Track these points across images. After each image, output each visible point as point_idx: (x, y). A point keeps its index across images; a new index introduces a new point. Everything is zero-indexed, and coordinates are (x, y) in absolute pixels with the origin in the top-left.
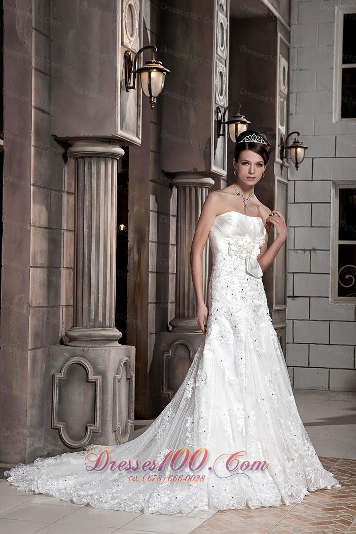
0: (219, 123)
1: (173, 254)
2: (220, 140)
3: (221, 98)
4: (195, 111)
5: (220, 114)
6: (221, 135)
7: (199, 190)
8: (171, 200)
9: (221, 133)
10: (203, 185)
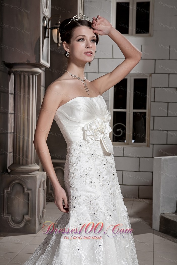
0: (45, 28)
1: (11, 119)
2: (46, 41)
3: (47, 10)
4: (28, 18)
5: (46, 22)
6: (47, 37)
7: (31, 76)
8: (10, 83)
9: (47, 35)
10: (33, 73)
